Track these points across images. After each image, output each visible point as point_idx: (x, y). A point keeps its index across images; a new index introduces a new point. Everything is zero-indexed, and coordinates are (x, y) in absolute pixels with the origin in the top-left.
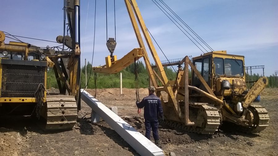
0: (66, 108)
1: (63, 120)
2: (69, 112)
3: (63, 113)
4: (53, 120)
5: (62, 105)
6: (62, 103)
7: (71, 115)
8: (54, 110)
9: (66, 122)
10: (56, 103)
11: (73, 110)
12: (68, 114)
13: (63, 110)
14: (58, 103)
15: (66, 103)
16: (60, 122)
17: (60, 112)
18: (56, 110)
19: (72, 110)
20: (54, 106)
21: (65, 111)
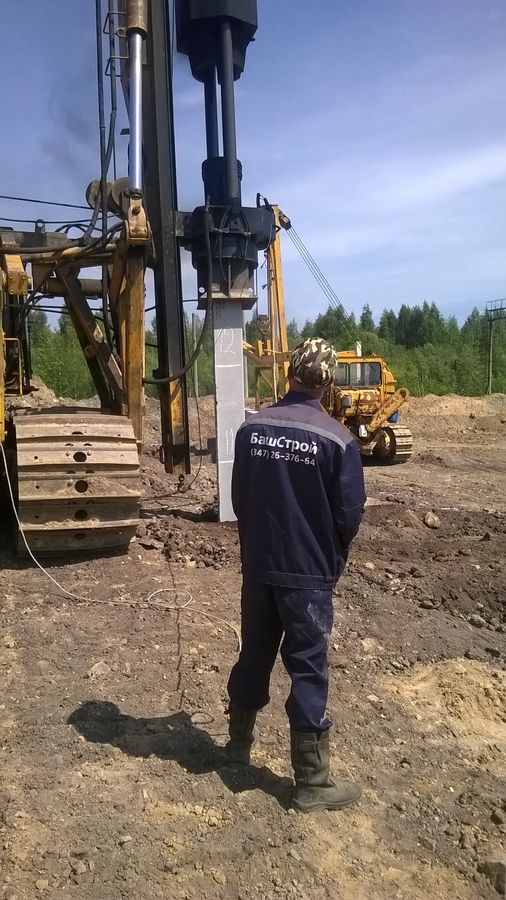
0: (93, 468)
1: (81, 515)
2: (107, 482)
3: (82, 486)
4: (44, 515)
5: (80, 456)
6: (80, 445)
7: (114, 494)
8: (44, 474)
9: (94, 523)
10: (54, 445)
11: (122, 477)
12: (102, 490)
13: (80, 474)
14: (63, 444)
15: (95, 445)
16: (72, 524)
17: (69, 485)
18: (52, 474)
19: (117, 477)
20: (47, 459)
21: (92, 479)
